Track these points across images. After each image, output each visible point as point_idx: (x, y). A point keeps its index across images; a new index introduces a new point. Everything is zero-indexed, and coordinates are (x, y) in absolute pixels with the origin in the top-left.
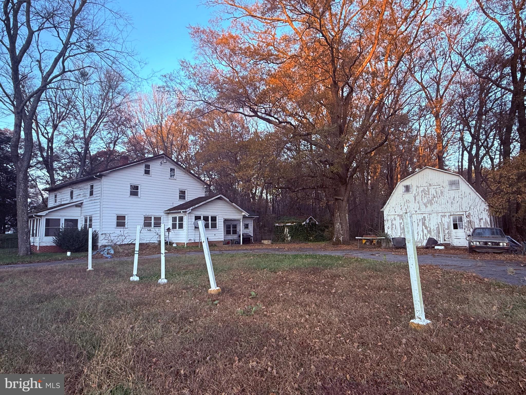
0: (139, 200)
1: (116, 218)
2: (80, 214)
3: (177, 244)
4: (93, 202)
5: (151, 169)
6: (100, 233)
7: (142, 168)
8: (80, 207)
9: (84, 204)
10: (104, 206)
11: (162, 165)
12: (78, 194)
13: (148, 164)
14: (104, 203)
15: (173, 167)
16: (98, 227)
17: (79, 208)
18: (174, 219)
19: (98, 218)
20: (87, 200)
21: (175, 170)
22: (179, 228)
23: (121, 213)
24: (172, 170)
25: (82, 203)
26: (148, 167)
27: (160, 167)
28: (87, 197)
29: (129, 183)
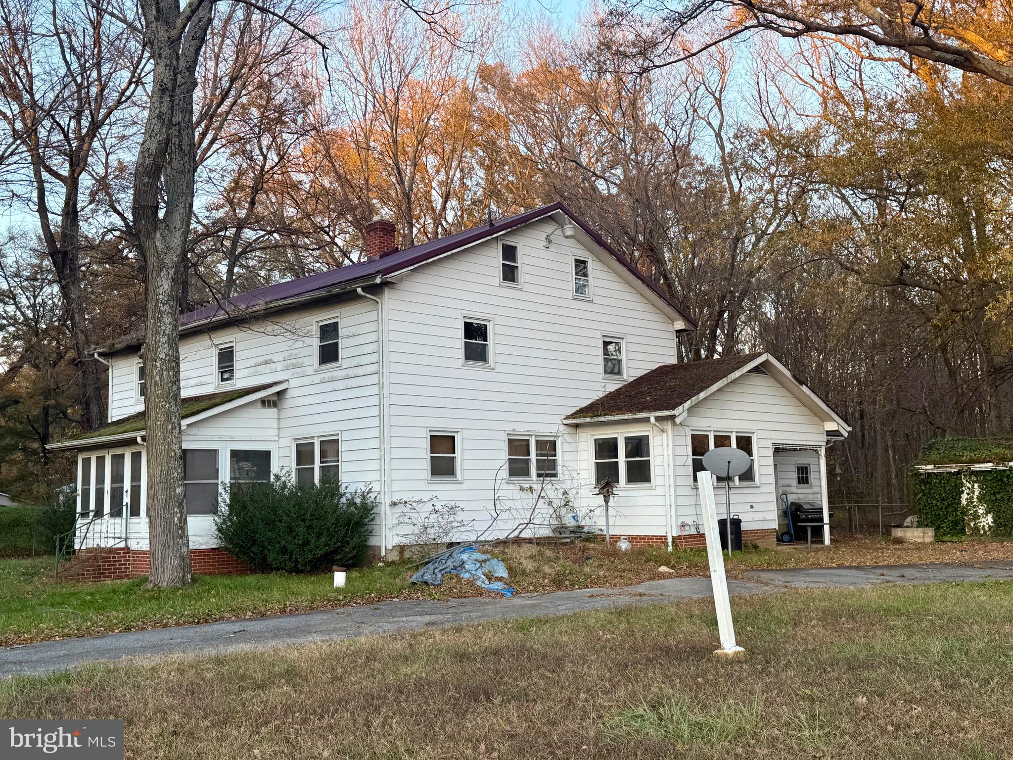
0: (489, 375)
1: (426, 444)
2: (275, 432)
3: (632, 539)
4: (340, 385)
5: (522, 261)
6: (385, 500)
7: (494, 258)
8: (275, 405)
9: (290, 394)
10: (395, 400)
11: (553, 247)
12: (262, 359)
13: (511, 241)
14: (394, 389)
15: (583, 254)
16: (375, 476)
17: (272, 412)
18: (606, 448)
19: (375, 443)
20: (307, 381)
21: (590, 265)
22: (631, 479)
23: (443, 425)
24: (581, 264)
25: (280, 394)
26: (510, 253)
27: (545, 254)
28: (310, 370)
29: (458, 315)
